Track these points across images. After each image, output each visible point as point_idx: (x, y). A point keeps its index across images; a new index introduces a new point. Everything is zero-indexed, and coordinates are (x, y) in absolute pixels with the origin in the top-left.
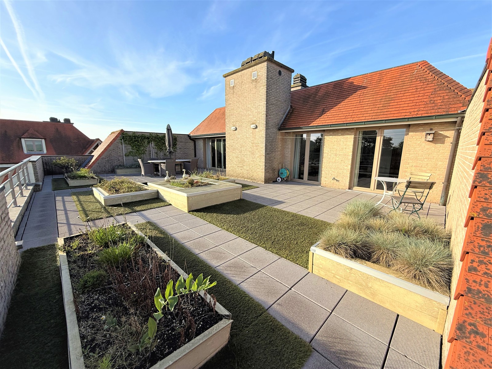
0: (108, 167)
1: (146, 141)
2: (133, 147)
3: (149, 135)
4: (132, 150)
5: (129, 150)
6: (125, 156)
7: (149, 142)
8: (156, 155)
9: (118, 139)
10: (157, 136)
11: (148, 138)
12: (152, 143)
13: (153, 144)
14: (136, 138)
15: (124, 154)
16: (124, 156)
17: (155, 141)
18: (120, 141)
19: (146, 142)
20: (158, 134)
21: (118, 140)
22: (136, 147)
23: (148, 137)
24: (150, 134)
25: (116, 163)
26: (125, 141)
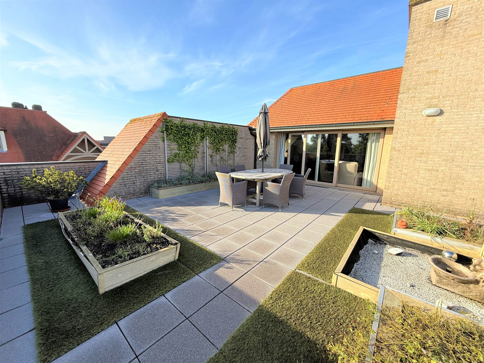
0: (140, 184)
1: (199, 134)
2: (180, 146)
3: (203, 125)
4: (178, 152)
5: (174, 152)
6: (169, 162)
7: (203, 138)
8: (210, 159)
9: (157, 130)
10: (215, 127)
11: (203, 131)
12: (206, 139)
13: (207, 142)
14: (186, 130)
15: (166, 158)
16: (167, 163)
17: (211, 136)
18: (161, 134)
19: (199, 138)
20: (215, 124)
21: (157, 133)
22: (186, 147)
23: (202, 129)
24: (205, 124)
25: (153, 176)
26: (170, 134)
